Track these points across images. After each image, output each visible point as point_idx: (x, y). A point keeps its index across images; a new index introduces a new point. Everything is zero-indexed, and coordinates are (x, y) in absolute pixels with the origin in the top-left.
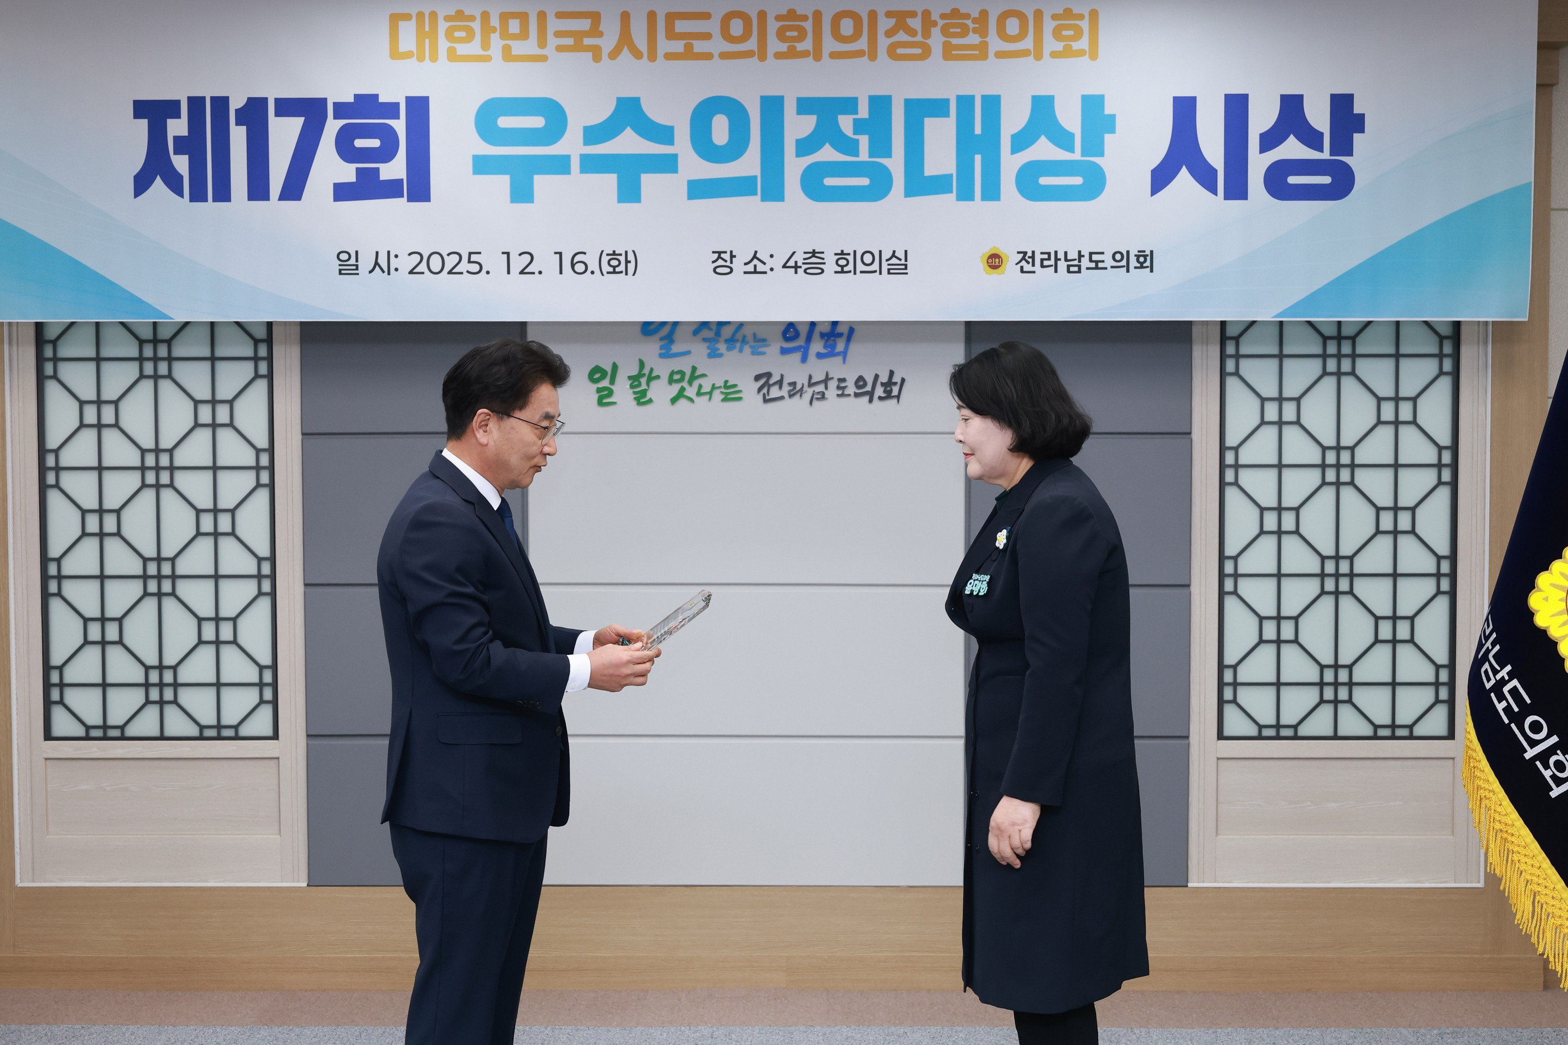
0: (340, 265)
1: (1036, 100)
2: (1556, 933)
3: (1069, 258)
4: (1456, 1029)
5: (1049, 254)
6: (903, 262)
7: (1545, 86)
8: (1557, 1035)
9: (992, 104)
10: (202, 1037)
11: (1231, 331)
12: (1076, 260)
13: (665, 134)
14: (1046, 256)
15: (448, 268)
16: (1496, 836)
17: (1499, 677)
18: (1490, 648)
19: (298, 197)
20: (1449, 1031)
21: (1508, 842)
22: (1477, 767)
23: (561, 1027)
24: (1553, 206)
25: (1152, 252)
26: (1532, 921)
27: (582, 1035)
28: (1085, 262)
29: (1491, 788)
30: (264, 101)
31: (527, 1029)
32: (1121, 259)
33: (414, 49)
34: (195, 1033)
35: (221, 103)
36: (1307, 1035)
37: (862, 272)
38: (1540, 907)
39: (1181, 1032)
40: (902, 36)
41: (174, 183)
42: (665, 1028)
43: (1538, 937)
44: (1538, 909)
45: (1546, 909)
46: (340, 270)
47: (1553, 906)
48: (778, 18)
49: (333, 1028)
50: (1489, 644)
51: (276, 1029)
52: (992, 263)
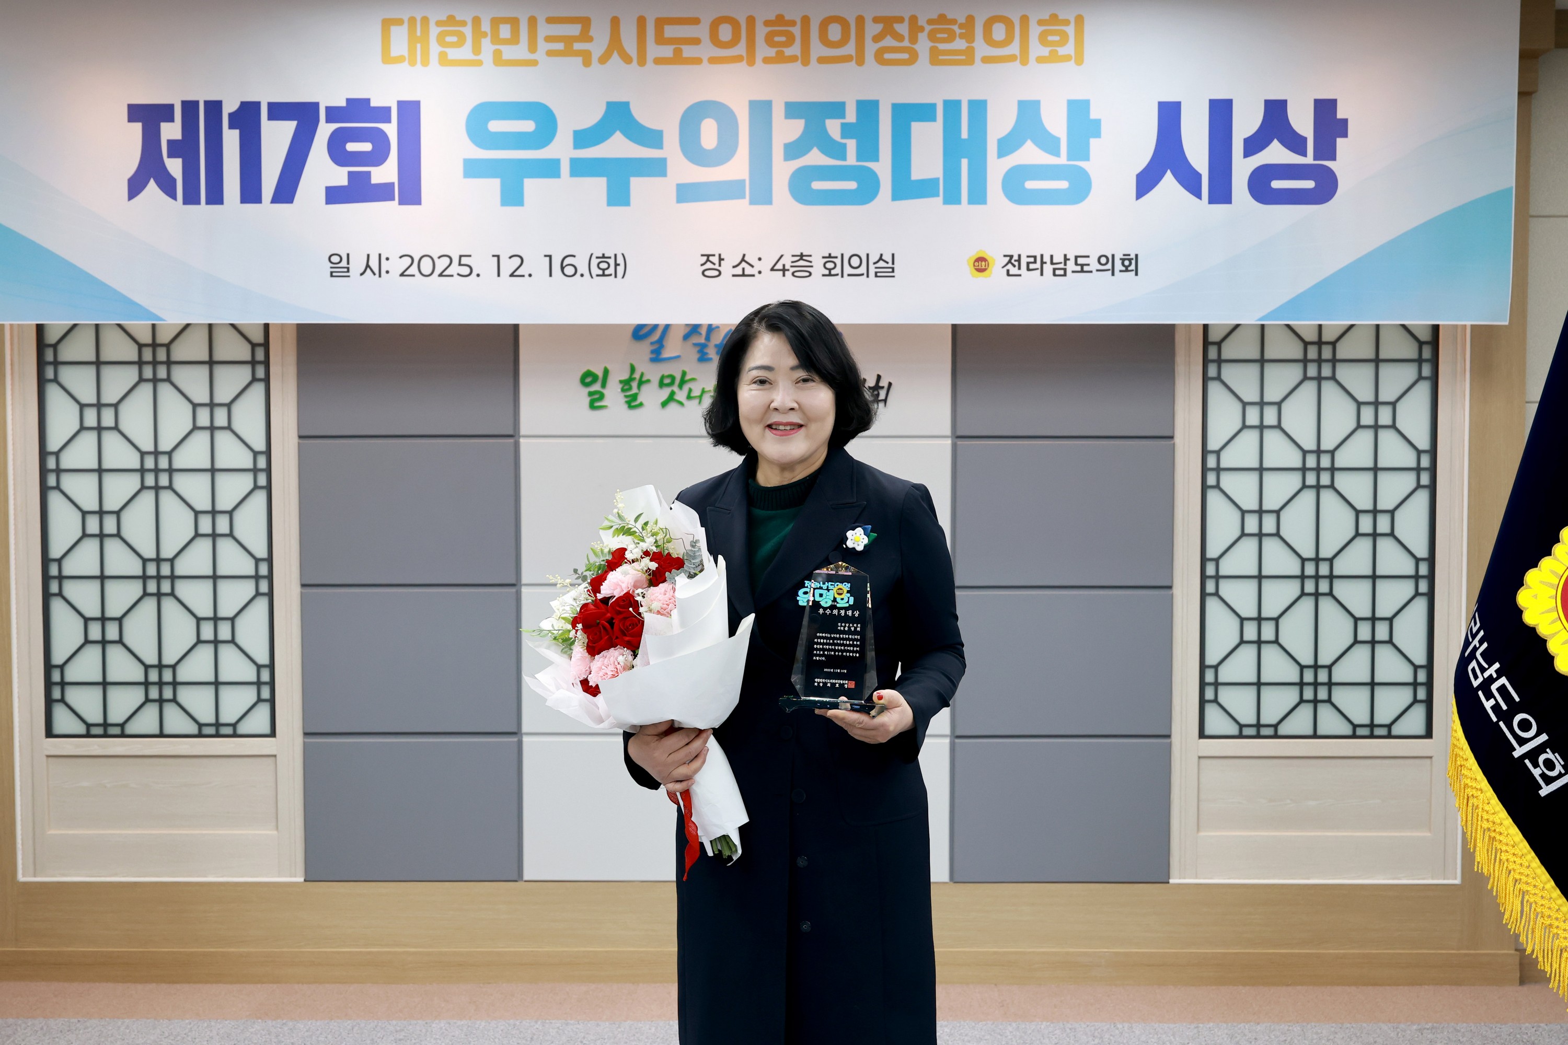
0: (331, 268)
1: (1022, 104)
2: (1545, 932)
3: (1055, 261)
4: (1435, 1024)
5: (1035, 257)
6: (890, 265)
7: (1525, 95)
8: (1536, 1031)
9: (979, 108)
10: (195, 1031)
11: (1214, 336)
12: (1061, 263)
13: (653, 138)
14: (1032, 260)
15: (438, 270)
16: (1484, 835)
17: (1486, 674)
18: (1478, 646)
19: (290, 200)
20: (1428, 1027)
21: (1496, 841)
22: (1464, 765)
23: (551, 1021)
24: (1532, 212)
25: (1137, 256)
26: (1521, 920)
27: (572, 1029)
28: (1071, 266)
29: (1478, 787)
30: (257, 105)
31: (518, 1023)
32: (1106, 262)
33: (406, 54)
34: (189, 1027)
35: (214, 107)
36: (1288, 1030)
37: (849, 275)
38: (1528, 907)
39: (1163, 1027)
40: (889, 42)
41: (168, 187)
42: (653, 1022)
43: (1527, 938)
44: (1526, 909)
45: (1535, 909)
46: (332, 273)
47: (1542, 905)
48: (767, 23)
49: (326, 1022)
50: (1476, 642)
51: (270, 1022)
52: (978, 266)
